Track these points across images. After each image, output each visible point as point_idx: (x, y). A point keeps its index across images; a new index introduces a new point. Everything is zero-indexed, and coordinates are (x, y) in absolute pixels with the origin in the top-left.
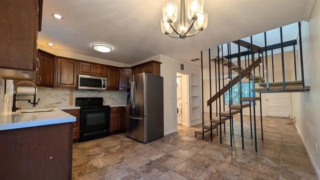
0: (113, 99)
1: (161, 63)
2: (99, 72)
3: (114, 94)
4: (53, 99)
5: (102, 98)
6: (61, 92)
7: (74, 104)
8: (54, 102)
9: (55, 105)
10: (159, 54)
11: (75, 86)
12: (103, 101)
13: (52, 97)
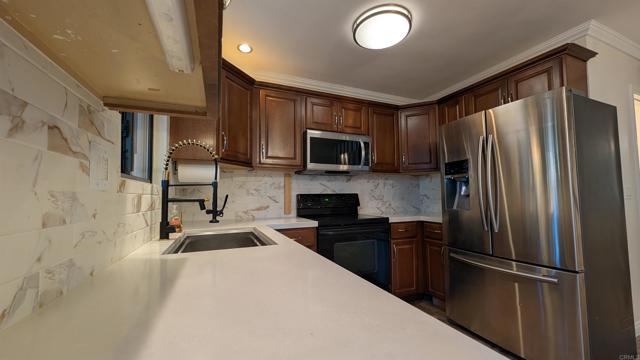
0: (380, 199)
1: (593, 54)
2: (350, 122)
3: (381, 185)
4: (250, 197)
5: (357, 195)
6: (266, 179)
7: (294, 212)
8: (252, 207)
9: (255, 213)
10: (587, 18)
11: (298, 161)
12: (357, 203)
13: (248, 193)
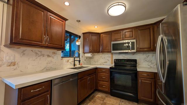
4: (103, 59)
5: (136, 60)
6: (107, 55)
8: (103, 62)
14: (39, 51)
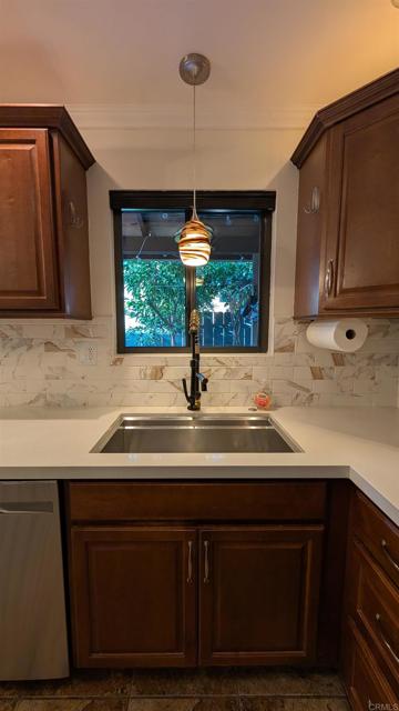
14: (11, 327)
